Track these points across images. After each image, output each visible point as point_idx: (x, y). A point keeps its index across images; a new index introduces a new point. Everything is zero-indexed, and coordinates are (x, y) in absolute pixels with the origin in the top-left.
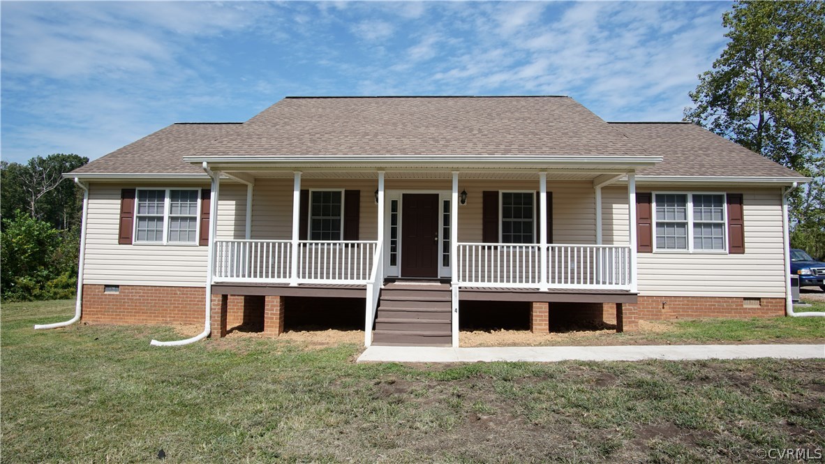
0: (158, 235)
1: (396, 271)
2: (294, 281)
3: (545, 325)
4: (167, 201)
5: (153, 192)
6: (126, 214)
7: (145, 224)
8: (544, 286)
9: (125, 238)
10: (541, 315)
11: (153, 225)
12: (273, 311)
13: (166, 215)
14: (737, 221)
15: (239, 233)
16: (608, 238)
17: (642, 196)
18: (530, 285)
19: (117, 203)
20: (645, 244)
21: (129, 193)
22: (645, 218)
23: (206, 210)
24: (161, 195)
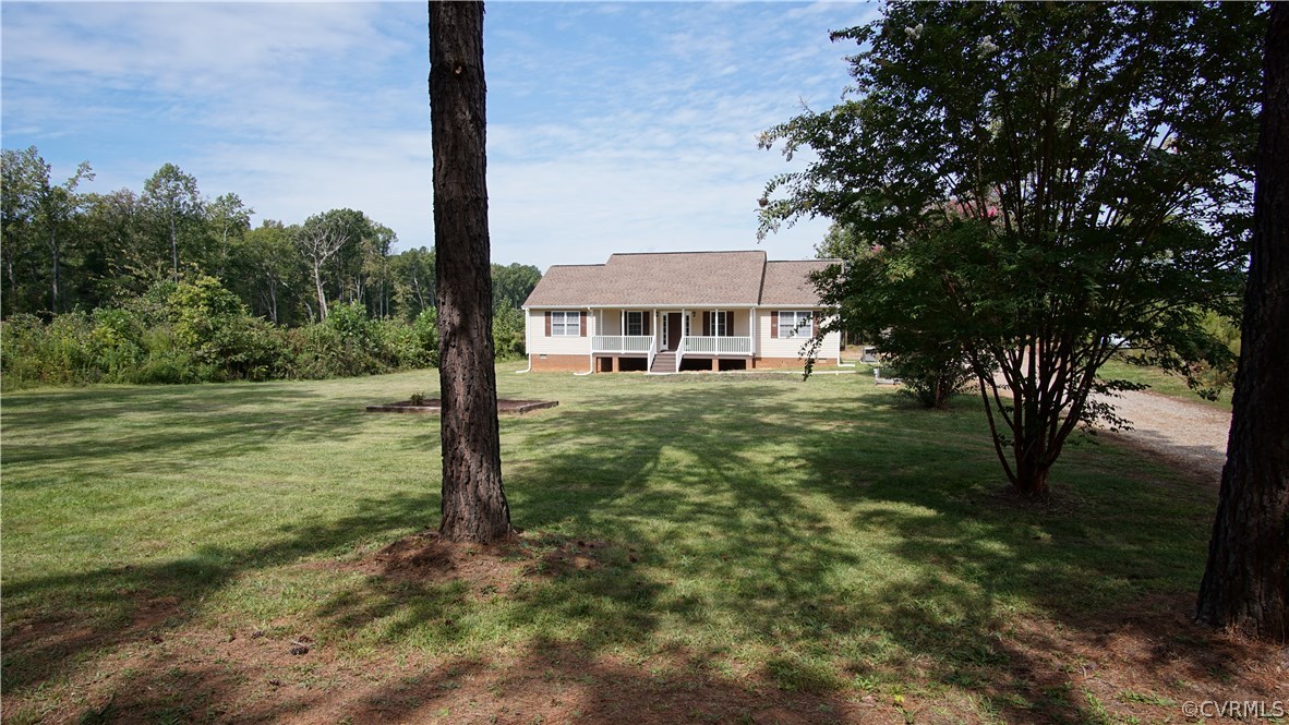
0: (562, 332)
1: (666, 347)
2: (623, 352)
3: (717, 368)
4: (566, 317)
5: (559, 313)
6: (548, 322)
7: (557, 327)
8: (716, 353)
9: (548, 333)
10: (715, 364)
11: (560, 328)
12: (615, 363)
13: (565, 323)
15: (598, 333)
17: (774, 313)
18: (711, 353)
19: (542, 319)
20: (774, 333)
21: (548, 313)
22: (774, 322)
23: (584, 322)
24: (563, 314)
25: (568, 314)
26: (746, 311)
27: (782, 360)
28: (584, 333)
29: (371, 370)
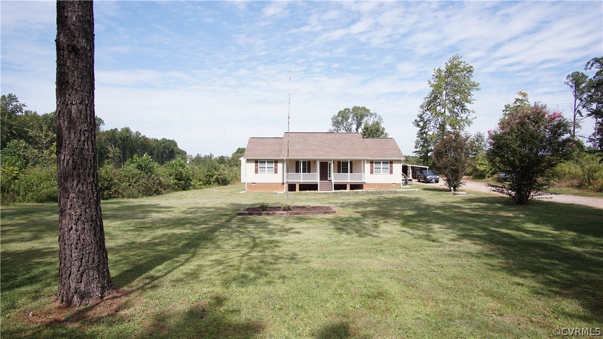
0: (264, 171)
1: (322, 178)
2: (301, 181)
3: (349, 189)
5: (263, 162)
6: (256, 166)
7: (261, 169)
8: (349, 181)
9: (256, 171)
10: (348, 187)
11: (263, 169)
12: (297, 187)
13: (266, 167)
14: (391, 167)
16: (364, 172)
17: (372, 162)
18: (347, 181)
19: (254, 164)
20: (372, 172)
21: (256, 162)
22: (372, 167)
23: (276, 166)
24: (265, 162)
25: (268, 162)
26: (360, 161)
27: (375, 184)
28: (276, 172)
29: (158, 193)
